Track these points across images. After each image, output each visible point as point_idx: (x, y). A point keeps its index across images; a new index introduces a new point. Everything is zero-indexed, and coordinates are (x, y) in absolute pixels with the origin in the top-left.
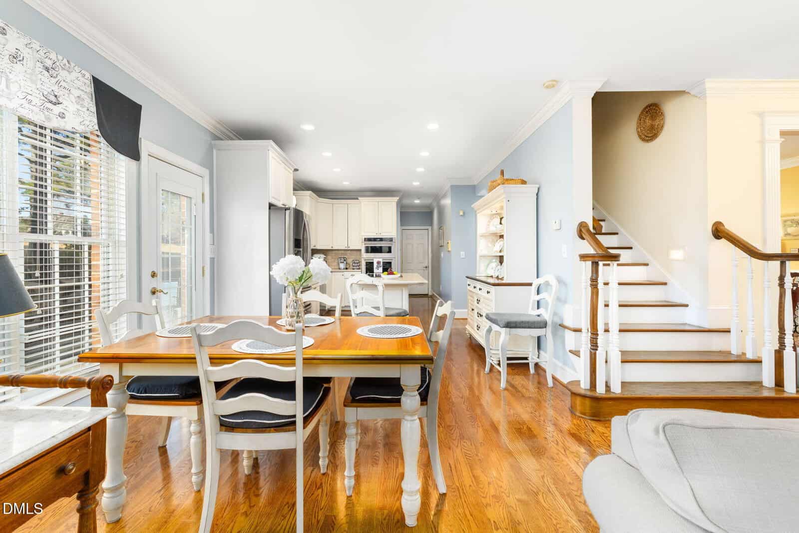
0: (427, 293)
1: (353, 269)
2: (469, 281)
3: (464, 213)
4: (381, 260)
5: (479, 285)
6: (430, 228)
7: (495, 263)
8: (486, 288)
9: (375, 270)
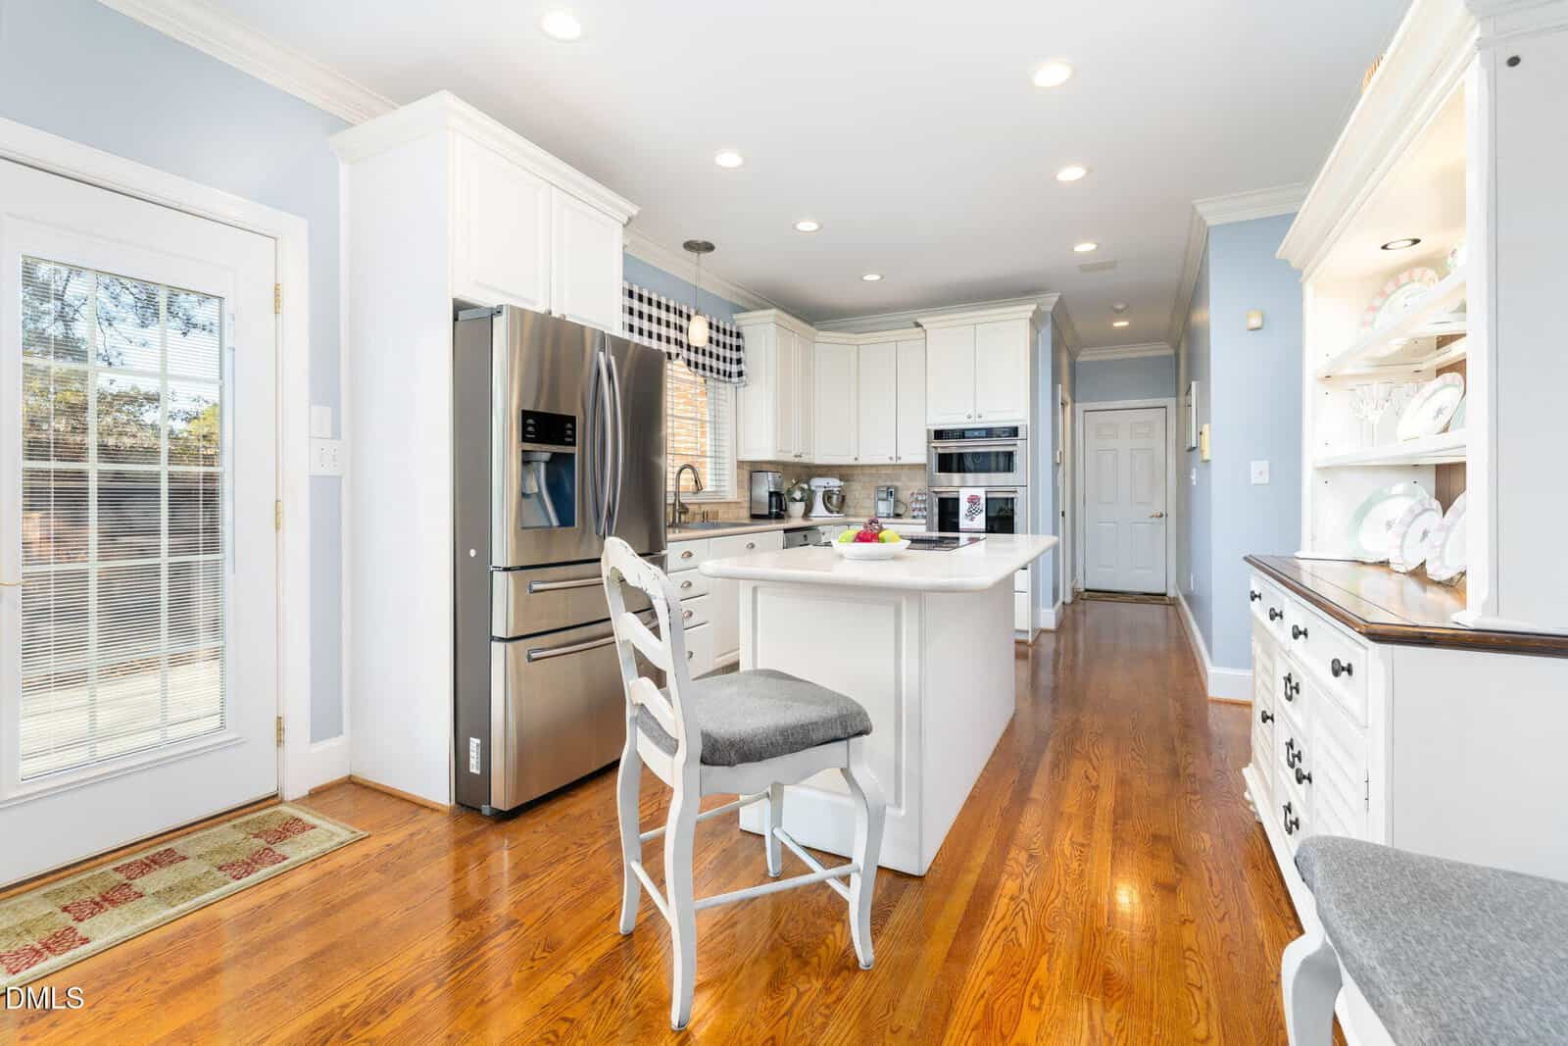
0: (1162, 591)
1: (914, 517)
2: (1258, 582)
3: (1264, 318)
4: (981, 493)
5: (1297, 612)
6: (1170, 402)
7: (1408, 498)
8: (1334, 641)
9: (964, 523)
